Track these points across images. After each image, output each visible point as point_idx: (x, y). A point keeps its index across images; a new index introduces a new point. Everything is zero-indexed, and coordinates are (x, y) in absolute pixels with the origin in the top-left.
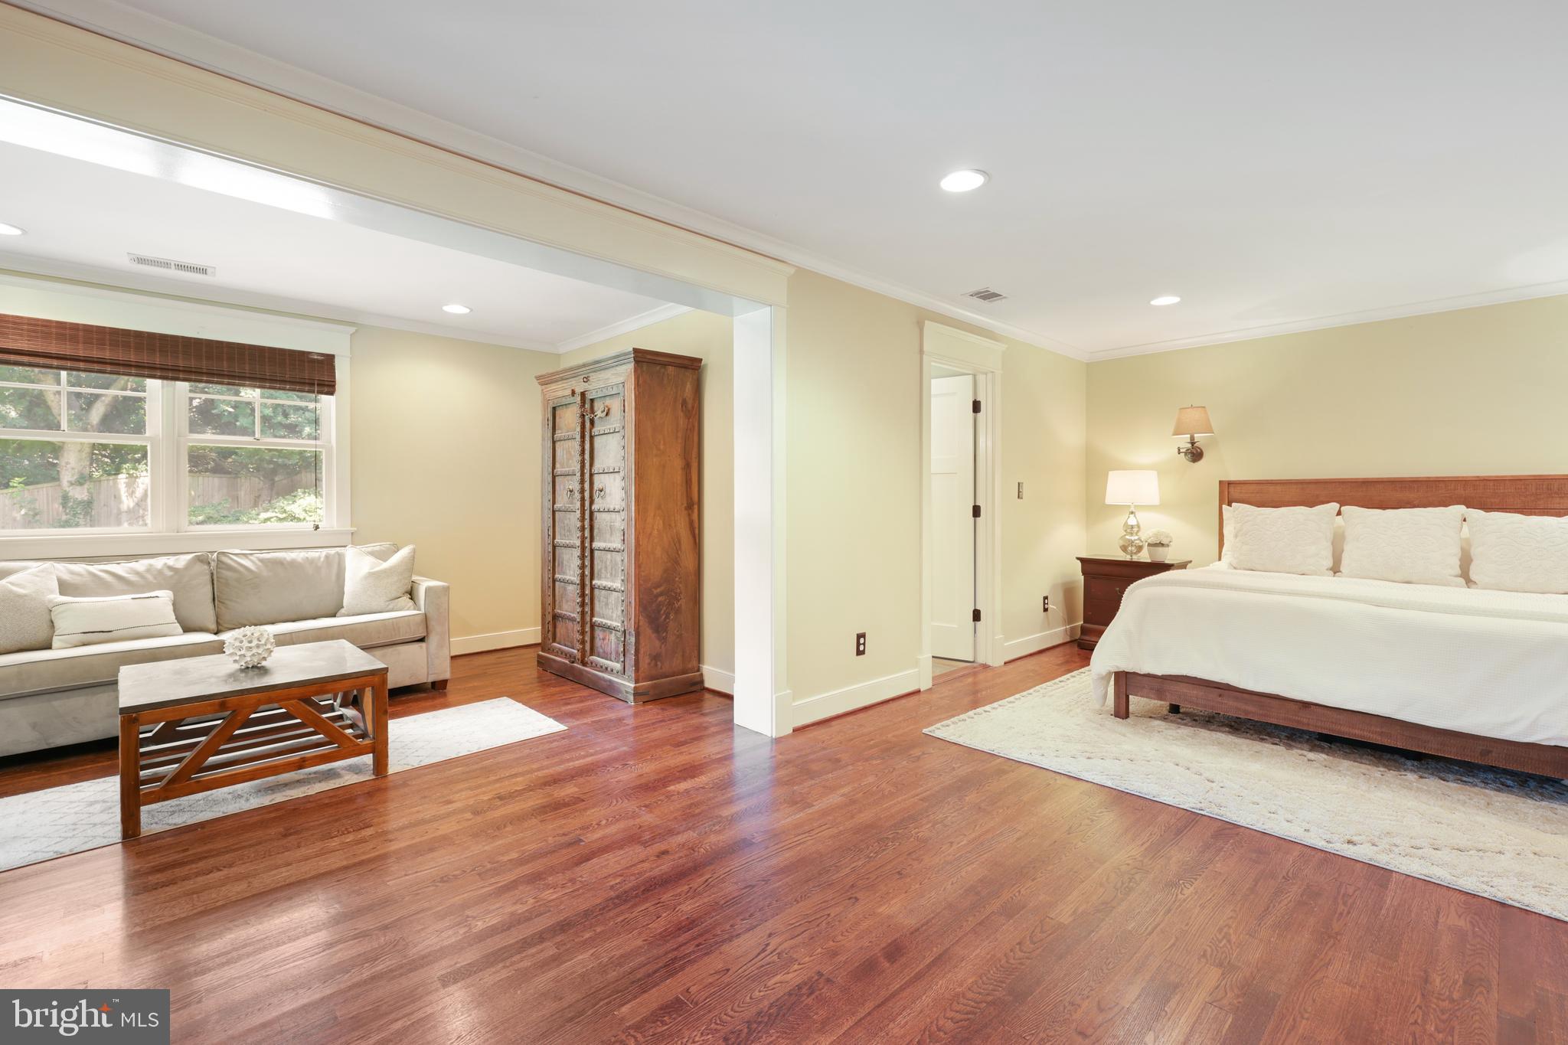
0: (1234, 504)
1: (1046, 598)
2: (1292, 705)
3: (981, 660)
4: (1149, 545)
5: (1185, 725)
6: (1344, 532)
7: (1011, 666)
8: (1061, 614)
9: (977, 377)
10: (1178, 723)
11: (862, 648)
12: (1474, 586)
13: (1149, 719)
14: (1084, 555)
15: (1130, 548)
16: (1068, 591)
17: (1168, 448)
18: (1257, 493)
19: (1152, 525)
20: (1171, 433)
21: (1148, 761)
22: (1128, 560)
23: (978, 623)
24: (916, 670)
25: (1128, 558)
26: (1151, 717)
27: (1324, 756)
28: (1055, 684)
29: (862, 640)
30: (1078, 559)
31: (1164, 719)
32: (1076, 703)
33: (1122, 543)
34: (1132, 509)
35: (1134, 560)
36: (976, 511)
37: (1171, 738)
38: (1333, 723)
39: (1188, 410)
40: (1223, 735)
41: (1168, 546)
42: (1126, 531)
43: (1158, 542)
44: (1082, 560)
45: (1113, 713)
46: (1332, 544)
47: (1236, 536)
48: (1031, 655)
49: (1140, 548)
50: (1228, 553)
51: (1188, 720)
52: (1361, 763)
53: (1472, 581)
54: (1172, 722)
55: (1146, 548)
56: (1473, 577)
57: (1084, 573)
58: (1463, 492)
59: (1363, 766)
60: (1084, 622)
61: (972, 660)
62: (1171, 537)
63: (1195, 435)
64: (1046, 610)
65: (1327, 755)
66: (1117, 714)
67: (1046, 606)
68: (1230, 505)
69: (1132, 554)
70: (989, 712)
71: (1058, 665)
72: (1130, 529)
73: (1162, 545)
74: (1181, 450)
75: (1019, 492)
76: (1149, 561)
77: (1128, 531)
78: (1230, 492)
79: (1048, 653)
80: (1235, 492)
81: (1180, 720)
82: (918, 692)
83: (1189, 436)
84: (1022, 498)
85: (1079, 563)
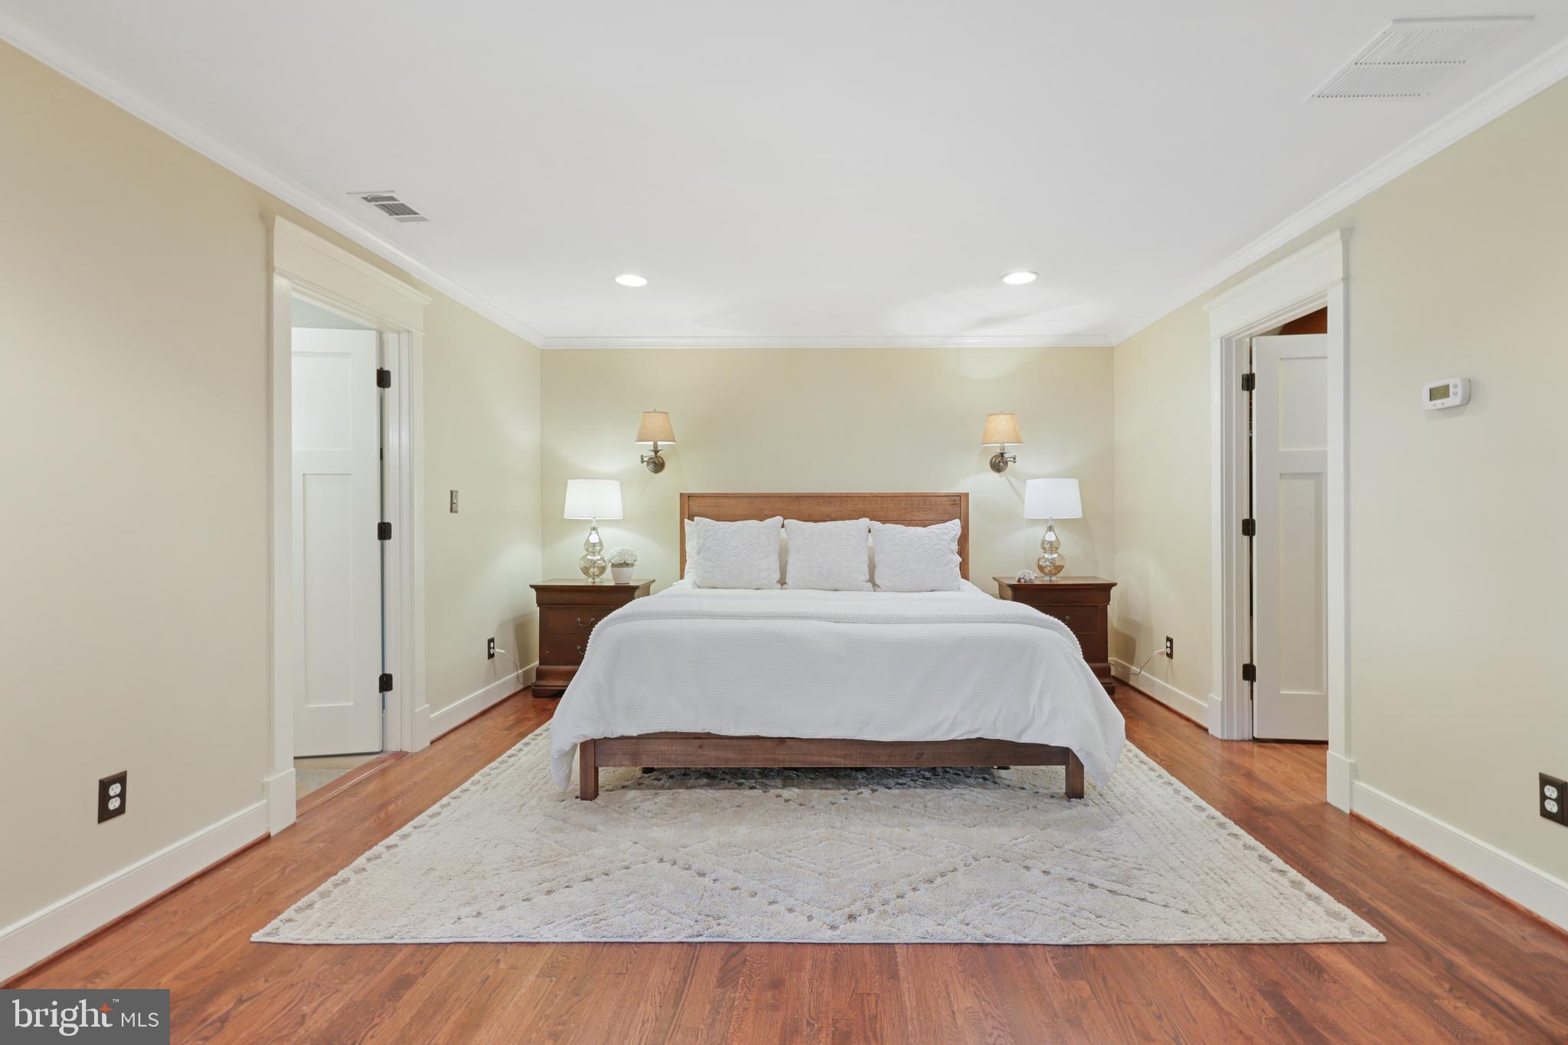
0: (696, 518)
1: (491, 641)
2: (769, 743)
3: (393, 747)
4: (613, 565)
5: (662, 787)
6: (787, 544)
7: (440, 745)
8: (512, 659)
9: (385, 336)
10: (655, 788)
11: (114, 804)
12: (878, 589)
13: (623, 791)
14: (539, 582)
15: (592, 570)
16: (520, 627)
17: (630, 456)
18: (714, 506)
19: (616, 542)
20: (635, 439)
21: (627, 868)
22: (590, 584)
23: (388, 694)
24: (264, 801)
25: (589, 582)
26: (623, 787)
27: (796, 790)
28: (502, 763)
29: (115, 789)
30: (532, 586)
31: (639, 785)
32: (531, 789)
33: (583, 564)
34: (594, 524)
35: (596, 584)
36: (384, 531)
37: (650, 814)
38: (805, 754)
39: (652, 414)
40: (703, 791)
41: (632, 565)
42: (587, 550)
43: (622, 562)
44: (538, 588)
45: (578, 793)
46: (779, 555)
47: (699, 553)
48: (471, 720)
49: (603, 569)
50: (692, 570)
51: (664, 778)
52: (826, 789)
53: (876, 585)
54: (648, 787)
55: (609, 569)
56: (878, 581)
57: (539, 603)
58: (862, 507)
59: (829, 792)
60: (540, 664)
61: (378, 750)
62: (635, 555)
63: (659, 443)
64: (491, 656)
65: (799, 788)
66: (584, 796)
67: (492, 651)
68: (691, 518)
69: (594, 576)
70: (396, 846)
71: (509, 728)
72: (592, 548)
73: (626, 564)
74: (645, 459)
75: (452, 503)
76: (613, 584)
77: (590, 549)
78: (692, 506)
79: (494, 713)
80: (695, 506)
81: (655, 782)
82: (267, 838)
83: (652, 443)
84: (456, 512)
85: (533, 592)
